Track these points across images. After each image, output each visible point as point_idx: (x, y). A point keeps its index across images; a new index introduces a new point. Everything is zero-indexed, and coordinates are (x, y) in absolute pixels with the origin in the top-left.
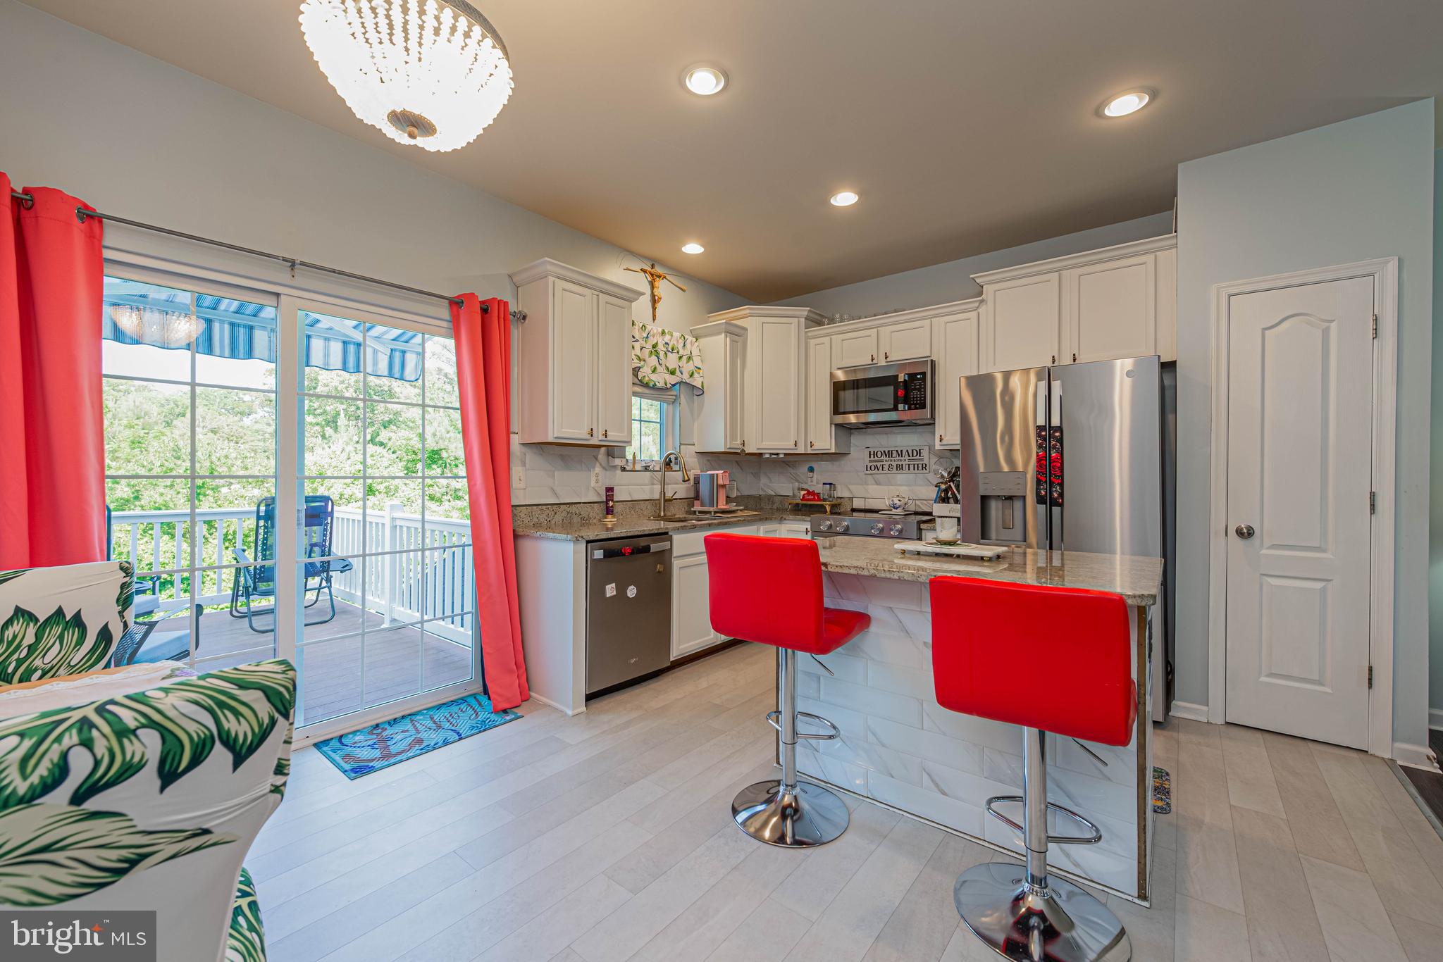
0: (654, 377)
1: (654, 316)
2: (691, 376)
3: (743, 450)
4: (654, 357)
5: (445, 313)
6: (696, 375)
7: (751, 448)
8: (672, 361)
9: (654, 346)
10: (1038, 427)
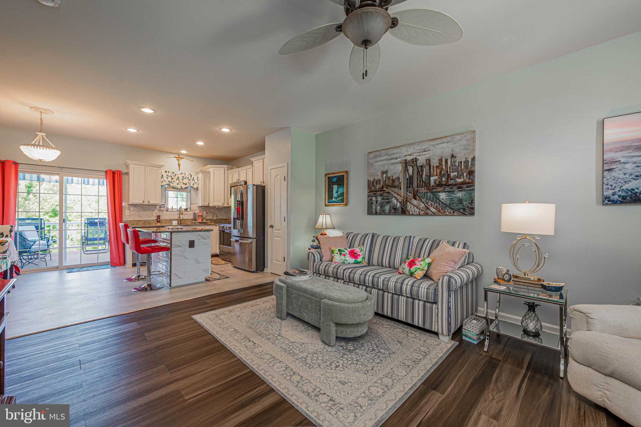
0: (178, 186)
1: (179, 169)
2: (193, 184)
3: (209, 206)
4: (178, 180)
5: (104, 174)
6: (195, 185)
7: (211, 205)
8: (186, 181)
9: (178, 178)
10: (238, 201)
